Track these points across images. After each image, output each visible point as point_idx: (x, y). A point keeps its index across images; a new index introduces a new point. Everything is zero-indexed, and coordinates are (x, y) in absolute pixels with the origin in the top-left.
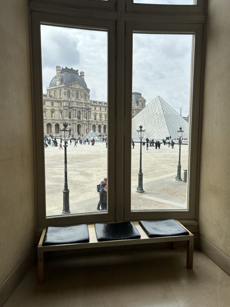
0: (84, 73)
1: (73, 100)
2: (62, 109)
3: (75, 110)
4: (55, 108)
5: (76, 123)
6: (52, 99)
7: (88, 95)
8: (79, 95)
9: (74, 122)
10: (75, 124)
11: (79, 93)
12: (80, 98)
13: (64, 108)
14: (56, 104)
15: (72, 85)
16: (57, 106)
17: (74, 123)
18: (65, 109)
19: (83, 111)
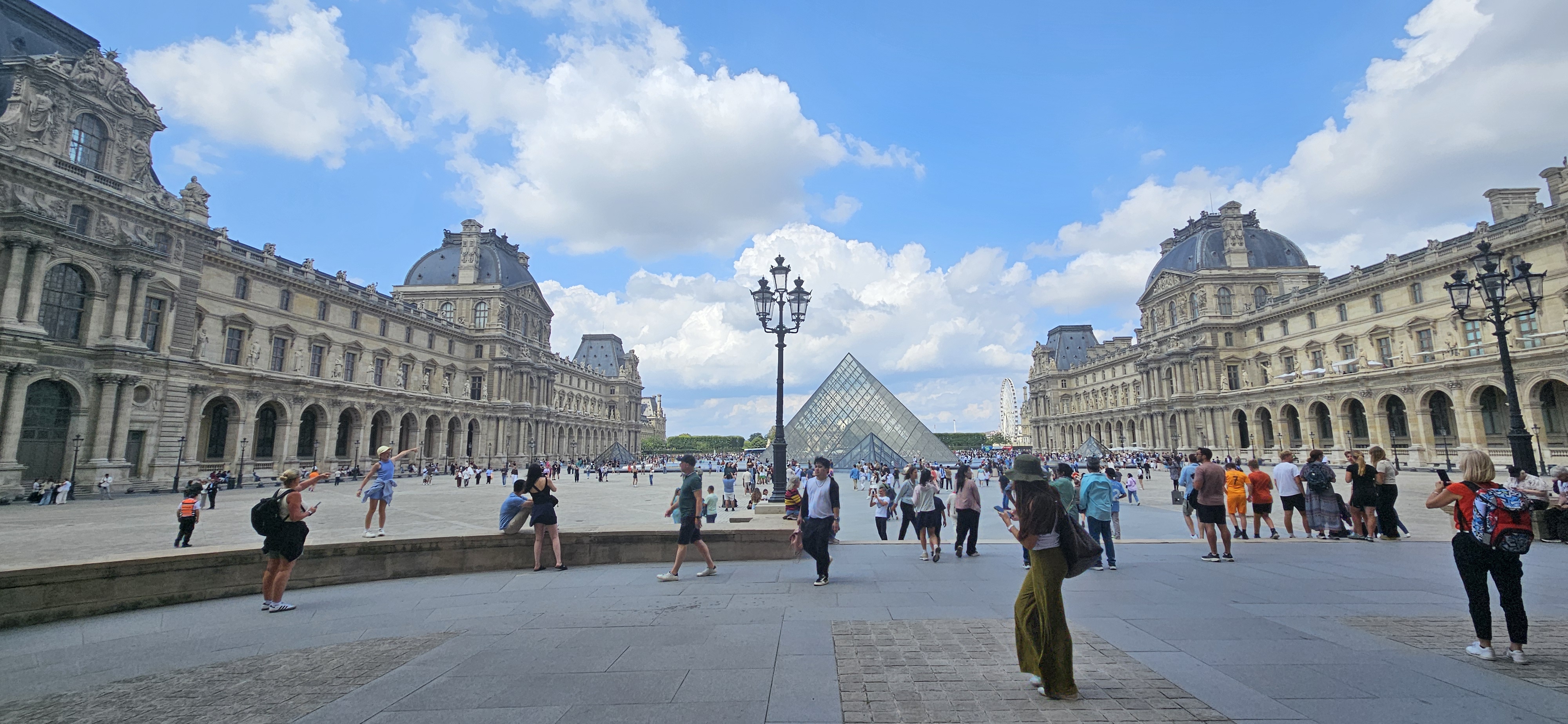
0: (527, 258)
1: (519, 339)
2: (485, 367)
3: (528, 373)
4: (457, 364)
5: (526, 420)
6: (453, 328)
7: (548, 328)
8: (530, 324)
9: (520, 416)
10: (523, 424)
11: (530, 320)
12: (529, 337)
13: (497, 365)
14: (460, 349)
15: (517, 290)
16: (463, 356)
17: (519, 421)
18: (500, 369)
19: (539, 378)
